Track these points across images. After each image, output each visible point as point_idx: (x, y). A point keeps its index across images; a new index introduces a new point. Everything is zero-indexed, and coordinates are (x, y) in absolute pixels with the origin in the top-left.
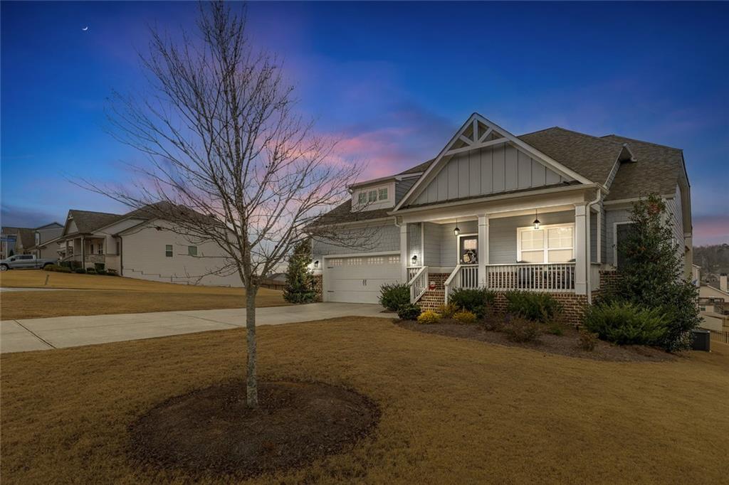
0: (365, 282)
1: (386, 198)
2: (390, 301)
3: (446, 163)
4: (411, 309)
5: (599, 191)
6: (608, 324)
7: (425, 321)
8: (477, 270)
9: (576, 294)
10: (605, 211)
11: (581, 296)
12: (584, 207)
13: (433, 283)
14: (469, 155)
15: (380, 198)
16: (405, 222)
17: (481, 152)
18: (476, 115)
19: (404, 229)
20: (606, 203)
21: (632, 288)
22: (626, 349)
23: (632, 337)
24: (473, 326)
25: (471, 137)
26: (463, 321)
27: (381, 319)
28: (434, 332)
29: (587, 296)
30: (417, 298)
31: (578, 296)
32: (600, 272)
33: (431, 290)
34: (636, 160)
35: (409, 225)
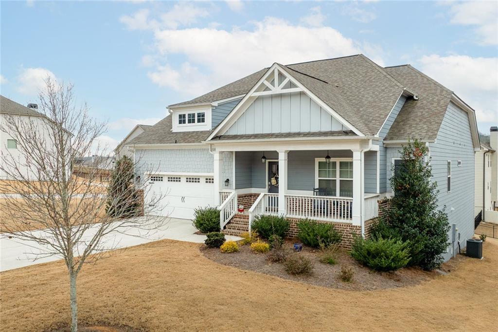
0: (183, 198)
1: (203, 121)
2: (201, 225)
3: (253, 102)
4: (216, 238)
5: (371, 141)
6: (369, 256)
7: (226, 251)
8: (277, 198)
9: (353, 225)
10: (386, 148)
11: (356, 227)
12: (360, 153)
13: (241, 207)
14: (272, 97)
15: (199, 121)
16: (218, 149)
17: (281, 96)
18: (276, 65)
19: (217, 156)
20: (385, 142)
21: (398, 219)
22: (381, 275)
23: (384, 266)
24: (263, 257)
25: (273, 83)
26: (257, 251)
27: (191, 244)
28: (230, 264)
29: (361, 227)
30: (227, 221)
31: (354, 226)
32: (378, 202)
33: (239, 213)
34: (417, 99)
35: (221, 153)
